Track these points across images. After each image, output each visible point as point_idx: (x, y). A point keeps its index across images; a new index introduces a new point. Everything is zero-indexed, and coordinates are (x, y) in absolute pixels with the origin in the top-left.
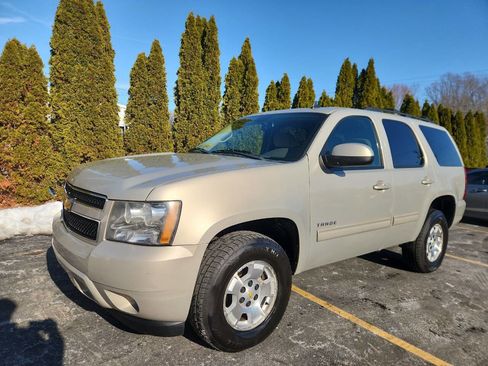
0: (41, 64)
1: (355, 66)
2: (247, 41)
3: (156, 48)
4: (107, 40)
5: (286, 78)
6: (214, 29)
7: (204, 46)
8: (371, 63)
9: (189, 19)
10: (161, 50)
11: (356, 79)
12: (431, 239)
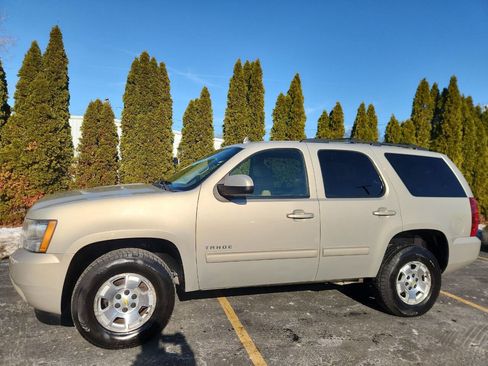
0: (113, 116)
1: (435, 87)
2: (297, 77)
3: (205, 94)
4: (167, 92)
5: (338, 107)
6: (258, 71)
7: (250, 87)
8: (453, 81)
9: (237, 65)
10: (209, 95)
11: (437, 100)
12: (408, 278)
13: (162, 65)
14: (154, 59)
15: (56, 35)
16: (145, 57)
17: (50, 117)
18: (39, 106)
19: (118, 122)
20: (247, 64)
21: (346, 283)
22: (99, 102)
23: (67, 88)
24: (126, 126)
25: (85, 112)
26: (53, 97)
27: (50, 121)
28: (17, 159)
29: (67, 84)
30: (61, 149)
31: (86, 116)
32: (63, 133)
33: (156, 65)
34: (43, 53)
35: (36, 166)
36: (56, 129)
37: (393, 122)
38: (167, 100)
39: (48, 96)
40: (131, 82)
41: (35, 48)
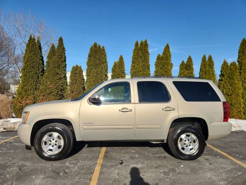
3: (121, 58)
9: (136, 43)
12: (185, 141)
13: (103, 47)
14: (99, 45)
15: (61, 40)
16: (95, 45)
17: (58, 74)
18: (54, 70)
19: (84, 74)
20: (142, 42)
21: (156, 143)
22: (77, 66)
23: (65, 61)
24: (88, 75)
25: (71, 71)
26: (59, 66)
27: (58, 75)
28: (46, 91)
29: (65, 60)
30: (62, 86)
31: (71, 72)
32: (63, 80)
33: (100, 48)
34: (56, 48)
35: (52, 94)
36: (60, 79)
37: (225, 63)
38: (106, 62)
39: (57, 65)
40: (90, 56)
41: (53, 46)
